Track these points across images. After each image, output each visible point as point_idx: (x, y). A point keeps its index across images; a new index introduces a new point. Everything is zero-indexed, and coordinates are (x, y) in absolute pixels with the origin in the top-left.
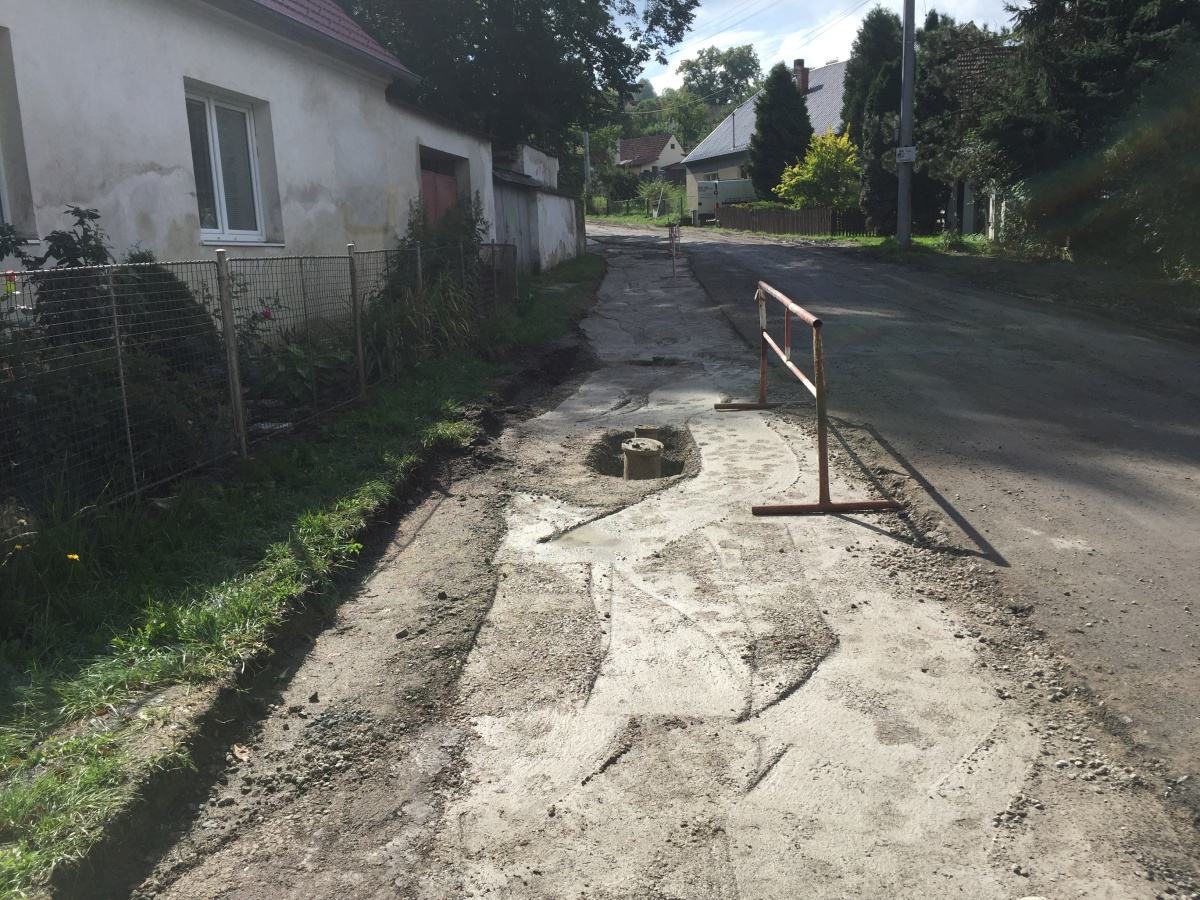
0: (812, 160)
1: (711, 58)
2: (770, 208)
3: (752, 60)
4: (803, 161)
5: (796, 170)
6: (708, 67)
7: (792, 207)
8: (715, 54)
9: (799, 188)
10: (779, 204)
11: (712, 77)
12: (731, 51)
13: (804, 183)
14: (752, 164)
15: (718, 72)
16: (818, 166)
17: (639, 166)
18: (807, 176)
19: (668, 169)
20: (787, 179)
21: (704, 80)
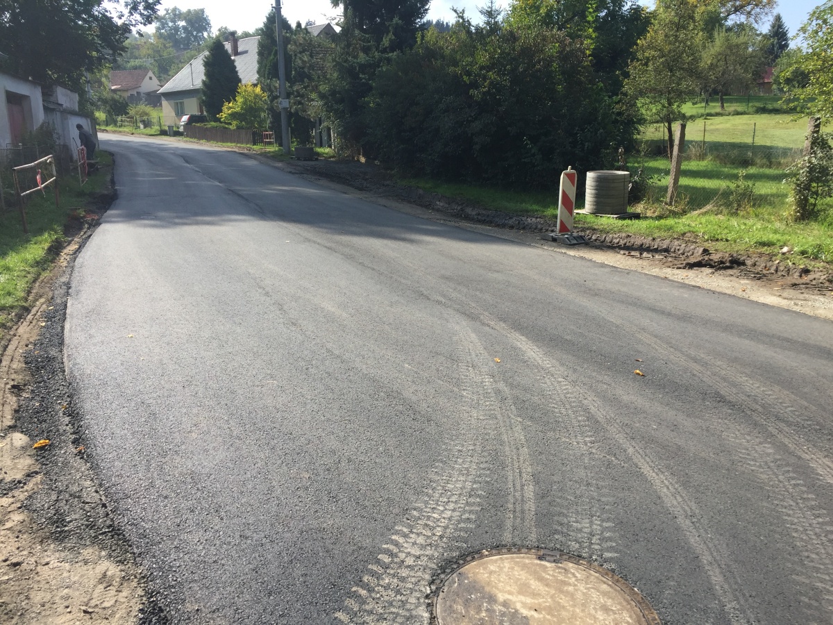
0: (240, 99)
1: (175, 15)
2: (216, 127)
3: (205, 19)
4: (235, 100)
5: (231, 105)
6: (174, 21)
7: (231, 127)
8: (177, 12)
9: (234, 116)
10: (223, 124)
11: (176, 29)
12: (189, 11)
13: (236, 113)
14: (204, 98)
15: (181, 25)
16: (245, 103)
17: (127, 90)
18: (238, 109)
19: (148, 94)
20: (226, 110)
21: (171, 30)
